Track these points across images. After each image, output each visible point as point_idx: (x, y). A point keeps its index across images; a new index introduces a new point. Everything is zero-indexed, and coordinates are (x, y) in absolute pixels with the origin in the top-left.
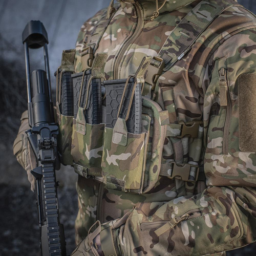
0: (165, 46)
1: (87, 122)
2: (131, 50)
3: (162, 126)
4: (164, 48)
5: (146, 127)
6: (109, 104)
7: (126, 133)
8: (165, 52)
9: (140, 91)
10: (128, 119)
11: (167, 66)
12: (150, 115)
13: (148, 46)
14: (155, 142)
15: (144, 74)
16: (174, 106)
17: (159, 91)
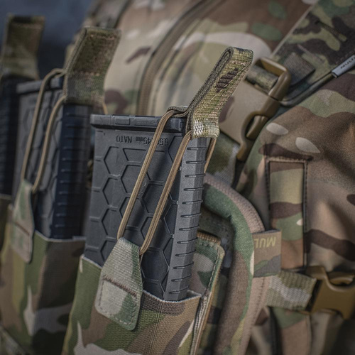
0: (298, 31)
1: (38, 226)
2: (196, 37)
3: (255, 280)
4: (291, 38)
5: (206, 279)
6: (100, 188)
7: (138, 292)
8: (294, 48)
9: (200, 163)
10: (150, 249)
11: (296, 92)
12: (224, 240)
13: (244, 25)
14: (226, 326)
15: (219, 108)
16: (299, 223)
17: (261, 169)
